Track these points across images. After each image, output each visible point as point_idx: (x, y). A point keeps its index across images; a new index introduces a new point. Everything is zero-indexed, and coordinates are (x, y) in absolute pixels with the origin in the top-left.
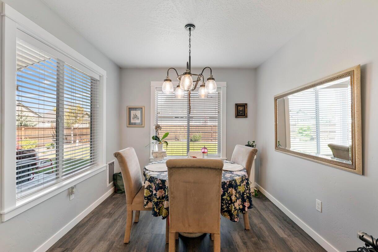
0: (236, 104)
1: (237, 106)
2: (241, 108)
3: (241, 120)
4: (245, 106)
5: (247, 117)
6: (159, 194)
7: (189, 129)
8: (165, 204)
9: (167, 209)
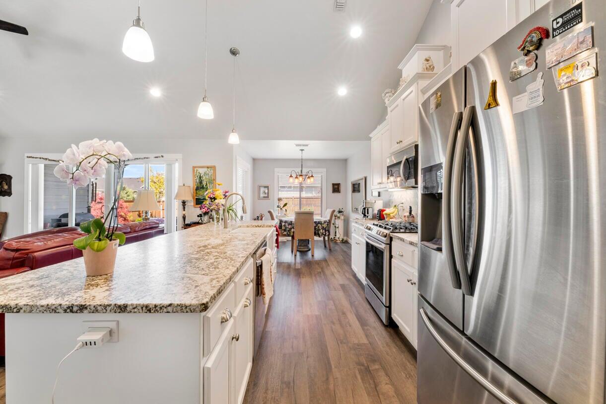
0: (333, 184)
1: (334, 185)
2: (336, 187)
3: (336, 194)
4: (338, 185)
5: (340, 192)
6: (290, 227)
7: (300, 200)
8: (292, 230)
9: (294, 232)
